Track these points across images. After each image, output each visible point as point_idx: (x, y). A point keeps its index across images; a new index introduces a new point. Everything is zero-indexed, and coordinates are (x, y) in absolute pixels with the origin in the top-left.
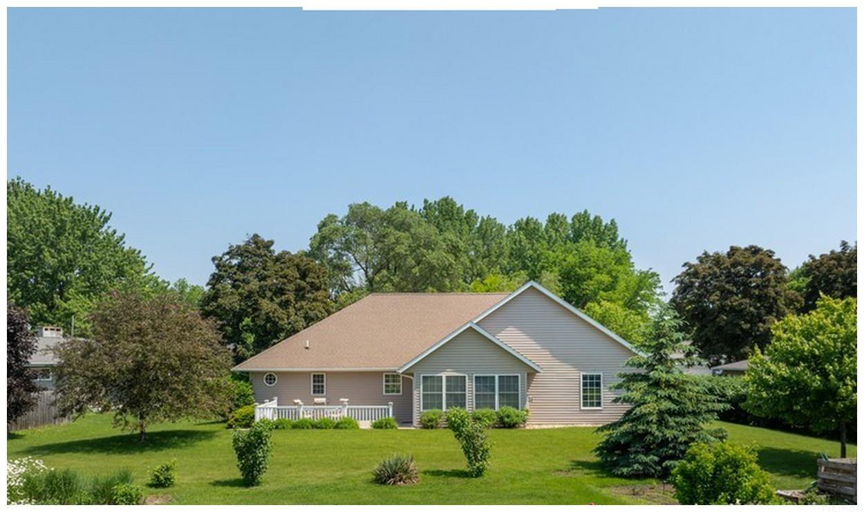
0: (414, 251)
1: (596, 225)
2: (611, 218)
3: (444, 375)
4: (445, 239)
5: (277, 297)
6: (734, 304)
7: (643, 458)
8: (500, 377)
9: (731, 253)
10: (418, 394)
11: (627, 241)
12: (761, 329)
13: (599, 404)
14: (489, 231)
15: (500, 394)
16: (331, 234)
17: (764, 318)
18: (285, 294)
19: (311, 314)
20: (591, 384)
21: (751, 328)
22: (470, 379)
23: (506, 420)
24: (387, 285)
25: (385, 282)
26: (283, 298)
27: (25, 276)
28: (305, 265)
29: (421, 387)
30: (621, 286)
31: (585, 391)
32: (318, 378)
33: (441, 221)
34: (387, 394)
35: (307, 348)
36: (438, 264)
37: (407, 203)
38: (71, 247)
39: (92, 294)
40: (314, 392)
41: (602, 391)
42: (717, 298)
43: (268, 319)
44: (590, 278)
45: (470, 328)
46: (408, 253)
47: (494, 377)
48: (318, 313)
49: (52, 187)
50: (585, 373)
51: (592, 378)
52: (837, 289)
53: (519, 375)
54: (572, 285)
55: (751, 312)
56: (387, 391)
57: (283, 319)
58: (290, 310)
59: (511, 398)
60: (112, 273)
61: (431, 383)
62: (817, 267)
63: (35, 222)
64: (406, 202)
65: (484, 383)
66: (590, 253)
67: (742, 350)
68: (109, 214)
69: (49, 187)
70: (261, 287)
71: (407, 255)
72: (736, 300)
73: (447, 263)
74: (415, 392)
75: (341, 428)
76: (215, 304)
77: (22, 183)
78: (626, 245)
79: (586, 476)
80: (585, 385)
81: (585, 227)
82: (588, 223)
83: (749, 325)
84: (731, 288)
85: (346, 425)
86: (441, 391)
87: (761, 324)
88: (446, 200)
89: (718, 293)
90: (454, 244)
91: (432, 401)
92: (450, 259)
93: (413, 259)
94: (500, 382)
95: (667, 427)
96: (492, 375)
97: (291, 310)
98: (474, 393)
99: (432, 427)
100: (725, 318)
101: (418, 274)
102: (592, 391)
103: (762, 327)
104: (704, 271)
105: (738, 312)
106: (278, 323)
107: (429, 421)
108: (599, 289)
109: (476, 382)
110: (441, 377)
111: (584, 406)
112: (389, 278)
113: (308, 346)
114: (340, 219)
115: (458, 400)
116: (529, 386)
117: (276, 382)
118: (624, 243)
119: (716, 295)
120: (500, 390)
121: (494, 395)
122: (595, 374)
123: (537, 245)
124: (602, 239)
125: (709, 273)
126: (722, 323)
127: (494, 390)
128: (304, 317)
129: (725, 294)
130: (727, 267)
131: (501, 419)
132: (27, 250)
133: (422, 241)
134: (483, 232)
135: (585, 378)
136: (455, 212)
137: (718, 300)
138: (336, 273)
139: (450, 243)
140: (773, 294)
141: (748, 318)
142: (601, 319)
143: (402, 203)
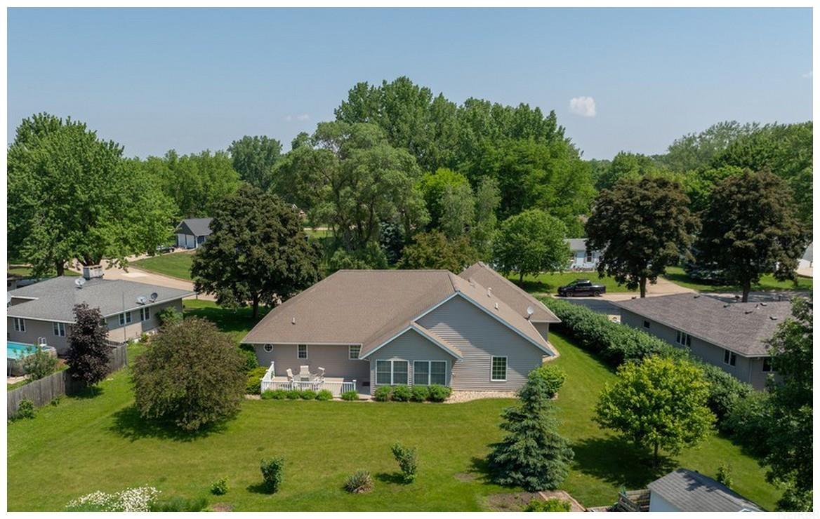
0: (373, 170)
1: (536, 122)
2: (551, 110)
3: (392, 360)
4: (399, 156)
5: (265, 243)
6: (640, 232)
7: (513, 474)
8: (432, 363)
9: (643, 183)
10: (374, 374)
11: (564, 129)
12: (661, 254)
13: (504, 378)
14: (441, 112)
15: (432, 375)
16: (302, 155)
17: (665, 243)
18: (271, 242)
19: (292, 258)
20: (499, 364)
21: (652, 252)
22: (411, 364)
23: (435, 396)
24: (350, 199)
25: (349, 197)
26: (270, 245)
27: (63, 209)
28: (286, 214)
29: (376, 368)
30: (555, 178)
31: (494, 368)
32: (302, 347)
33: (398, 103)
34: (352, 359)
35: (293, 324)
36: (393, 182)
37: (368, 84)
38: (97, 185)
39: (115, 219)
40: (300, 357)
41: (507, 368)
42: (626, 227)
43: (259, 263)
44: (527, 172)
45: (411, 329)
46: (368, 172)
47: (428, 363)
48: (297, 257)
49: (71, 118)
50: (495, 356)
51: (499, 359)
52: (735, 213)
53: (446, 361)
54: (511, 180)
55: (654, 240)
56: (352, 357)
57: (270, 263)
58: (275, 255)
59: (441, 377)
60: (130, 201)
61: (383, 366)
62: (719, 192)
63: (67, 165)
64: (367, 82)
65: (421, 367)
66: (528, 150)
67: (643, 271)
68: (121, 148)
69: (69, 117)
70: (252, 237)
71: (367, 174)
72: (641, 229)
73: (401, 180)
74: (372, 372)
75: (321, 400)
76: (217, 248)
77: (48, 117)
78: (564, 132)
79: (478, 481)
80: (494, 364)
81: (525, 123)
82: (529, 120)
83: (651, 251)
84: (639, 219)
85: (324, 397)
86: (390, 371)
87: (661, 249)
88: (402, 80)
89: (627, 222)
90: (408, 160)
91: (383, 378)
92: (403, 176)
93: (372, 177)
94: (432, 365)
95: (531, 455)
96: (427, 361)
97: (277, 254)
98: (414, 373)
99: (383, 400)
100: (631, 244)
101: (376, 191)
102: (499, 368)
103: (662, 252)
104: (618, 200)
105: (643, 239)
106: (266, 266)
107: (381, 396)
108: (534, 183)
109: (415, 365)
110: (390, 362)
111: (493, 378)
112: (352, 194)
113: (294, 322)
114: (310, 136)
115: (401, 378)
116: (452, 366)
117: (272, 349)
118: (562, 131)
119: (625, 224)
120: (432, 372)
121: (427, 375)
122: (502, 357)
123: (483, 139)
124: (540, 134)
125: (622, 202)
126: (629, 248)
127: (428, 372)
128: (287, 260)
129: (633, 223)
130: (637, 200)
131: (432, 394)
132: (63, 188)
133: (380, 161)
134: (436, 113)
135: (494, 359)
136: (410, 94)
137: (627, 228)
138: (307, 184)
139: (403, 160)
140: (674, 225)
141: (651, 245)
142: (531, 226)
143: (363, 83)
